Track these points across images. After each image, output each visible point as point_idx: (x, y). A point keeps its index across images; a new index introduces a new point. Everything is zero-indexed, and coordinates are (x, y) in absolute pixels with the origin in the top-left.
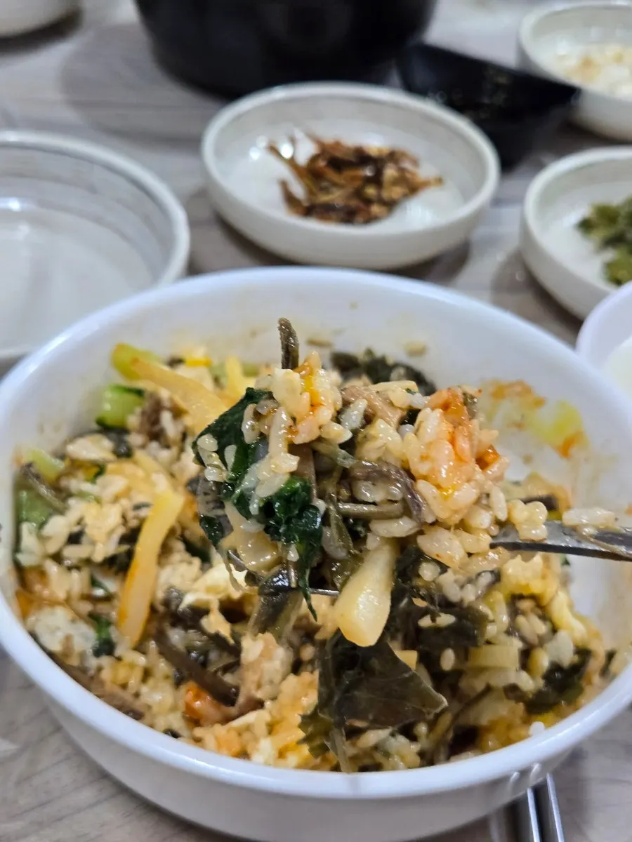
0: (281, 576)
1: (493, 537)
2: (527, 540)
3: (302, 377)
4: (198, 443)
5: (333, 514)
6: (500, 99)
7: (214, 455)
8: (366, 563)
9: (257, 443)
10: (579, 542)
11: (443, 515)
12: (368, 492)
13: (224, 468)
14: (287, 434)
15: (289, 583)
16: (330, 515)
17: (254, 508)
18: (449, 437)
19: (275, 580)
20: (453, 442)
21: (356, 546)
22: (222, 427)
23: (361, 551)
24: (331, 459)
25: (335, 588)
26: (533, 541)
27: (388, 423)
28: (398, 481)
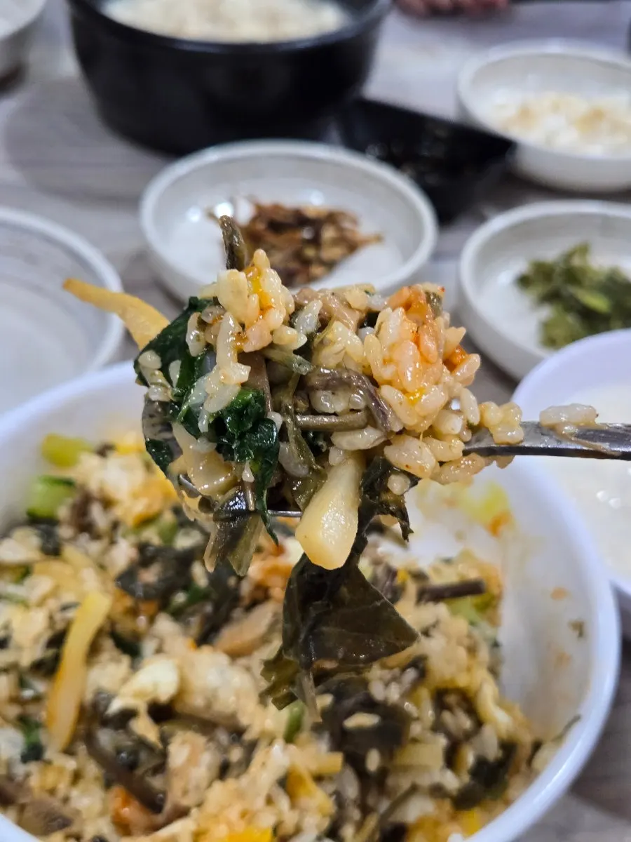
0: (237, 499)
1: (466, 443)
2: (502, 444)
3: (248, 279)
4: (140, 360)
5: (291, 428)
6: (439, 152)
7: (157, 373)
8: (329, 479)
9: (203, 356)
10: (559, 441)
11: (410, 422)
12: (326, 401)
13: (169, 386)
14: (236, 341)
15: (247, 505)
16: (287, 429)
17: (203, 425)
18: (411, 336)
19: (231, 503)
20: (417, 342)
21: (318, 462)
22: (165, 342)
23: (323, 467)
24: (286, 366)
25: (298, 509)
26: (508, 444)
27: (347, 326)
28: (359, 387)
